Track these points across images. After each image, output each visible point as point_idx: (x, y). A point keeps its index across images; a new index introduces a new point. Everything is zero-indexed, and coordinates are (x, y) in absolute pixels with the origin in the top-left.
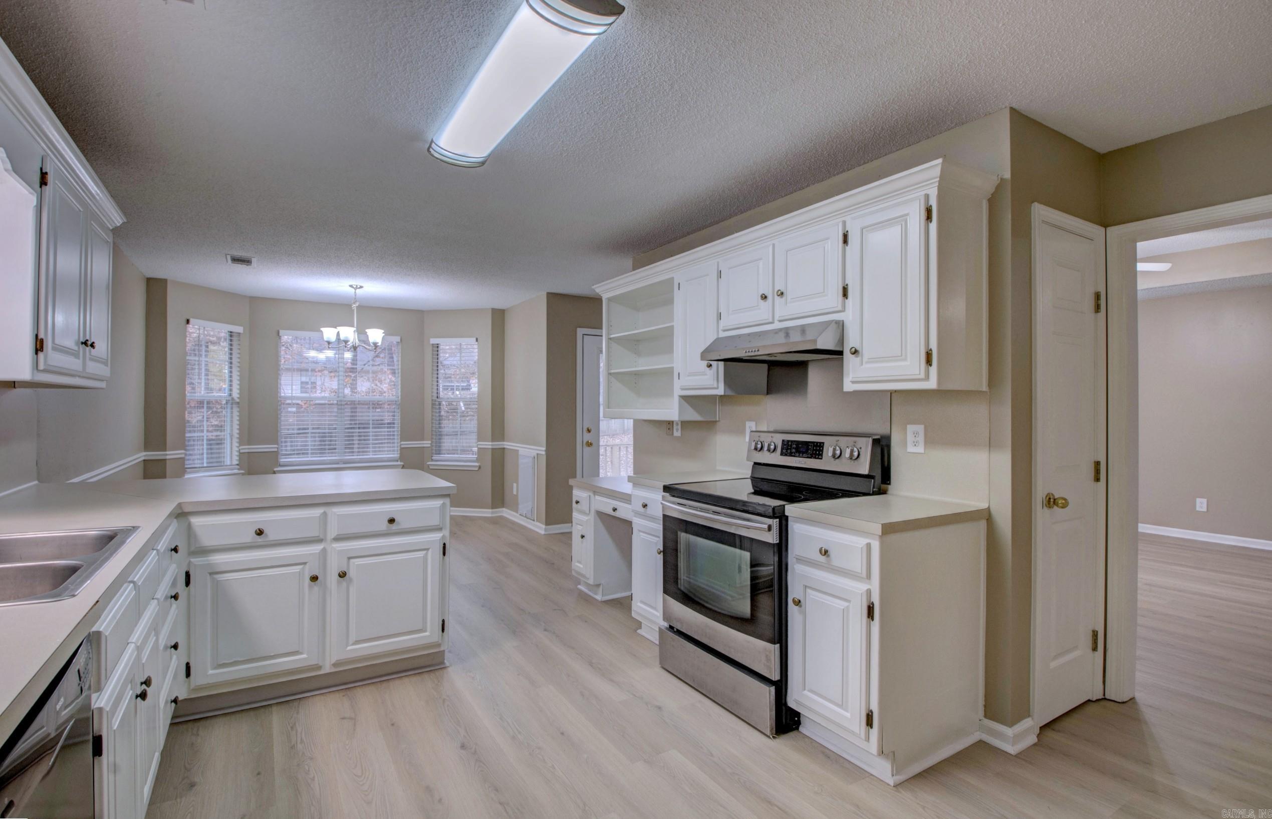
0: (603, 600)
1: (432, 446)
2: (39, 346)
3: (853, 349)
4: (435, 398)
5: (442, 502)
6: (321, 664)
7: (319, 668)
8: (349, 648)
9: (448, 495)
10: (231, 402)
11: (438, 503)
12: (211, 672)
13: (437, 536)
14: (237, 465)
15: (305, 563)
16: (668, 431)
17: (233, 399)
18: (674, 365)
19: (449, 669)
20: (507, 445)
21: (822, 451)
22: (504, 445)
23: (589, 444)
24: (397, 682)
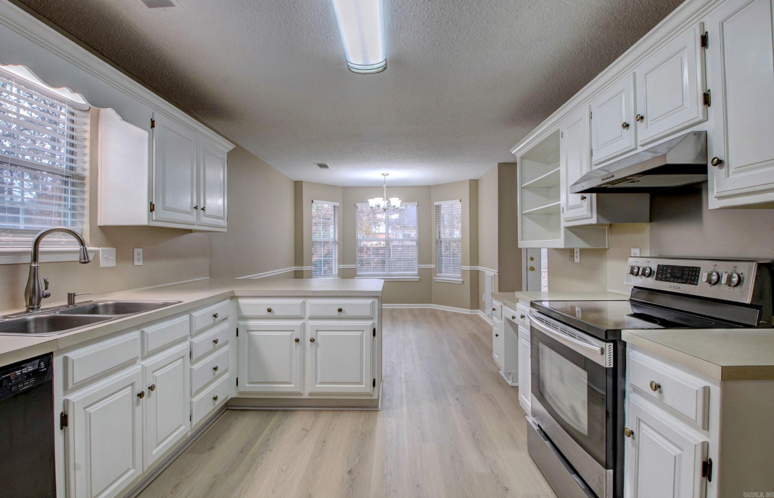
0: (512, 385)
1: (436, 268)
2: (152, 208)
3: (716, 160)
4: (438, 238)
5: (372, 301)
6: (302, 392)
7: (302, 394)
8: (317, 386)
9: (377, 297)
10: (334, 242)
11: (369, 301)
12: (247, 385)
13: (369, 323)
14: (338, 275)
15: (293, 331)
16: (571, 258)
17: (335, 240)
18: (560, 202)
19: (379, 412)
20: (480, 268)
21: (698, 276)
22: (478, 268)
23: (532, 269)
24: (346, 413)
